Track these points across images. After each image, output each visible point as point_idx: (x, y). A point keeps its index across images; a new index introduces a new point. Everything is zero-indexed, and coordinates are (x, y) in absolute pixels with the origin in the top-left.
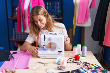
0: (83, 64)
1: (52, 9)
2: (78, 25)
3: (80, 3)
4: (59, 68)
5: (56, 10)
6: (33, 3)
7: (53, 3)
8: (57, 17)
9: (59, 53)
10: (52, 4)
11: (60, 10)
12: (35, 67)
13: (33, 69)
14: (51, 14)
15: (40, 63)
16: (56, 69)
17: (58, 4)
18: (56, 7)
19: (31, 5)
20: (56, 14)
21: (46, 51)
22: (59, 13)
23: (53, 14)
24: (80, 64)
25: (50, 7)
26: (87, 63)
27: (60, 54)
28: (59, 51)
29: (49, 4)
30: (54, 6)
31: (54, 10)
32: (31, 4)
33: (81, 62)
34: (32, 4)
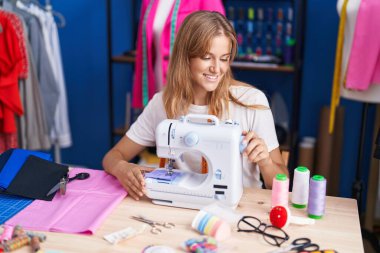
0: (294, 243)
1: (264, 34)
2: (347, 94)
3: (360, 10)
4: (191, 248)
6: (184, 10)
7: (270, 10)
9: (217, 193)
10: (266, 13)
12: (116, 234)
13: (106, 237)
14: (259, 49)
15: (141, 219)
16: (180, 249)
18: (280, 24)
19: (174, 18)
20: (278, 51)
21: (174, 182)
23: (269, 49)
24: (279, 241)
25: (260, 24)
26: (309, 240)
27: (219, 196)
28: (215, 186)
29: (256, 14)
30: (275, 20)
31: (274, 35)
32: (176, 12)
33: (287, 238)
34: (180, 13)
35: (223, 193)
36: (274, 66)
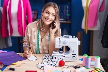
5: (65, 13)
7: (62, 6)
8: (66, 20)
9: (73, 56)
11: (68, 13)
17: (68, 7)
18: (65, 10)
20: (65, 17)
22: (68, 16)
23: (62, 17)
27: (74, 57)
30: (63, 9)
31: (63, 13)
35: (75, 56)
36: (65, 22)
